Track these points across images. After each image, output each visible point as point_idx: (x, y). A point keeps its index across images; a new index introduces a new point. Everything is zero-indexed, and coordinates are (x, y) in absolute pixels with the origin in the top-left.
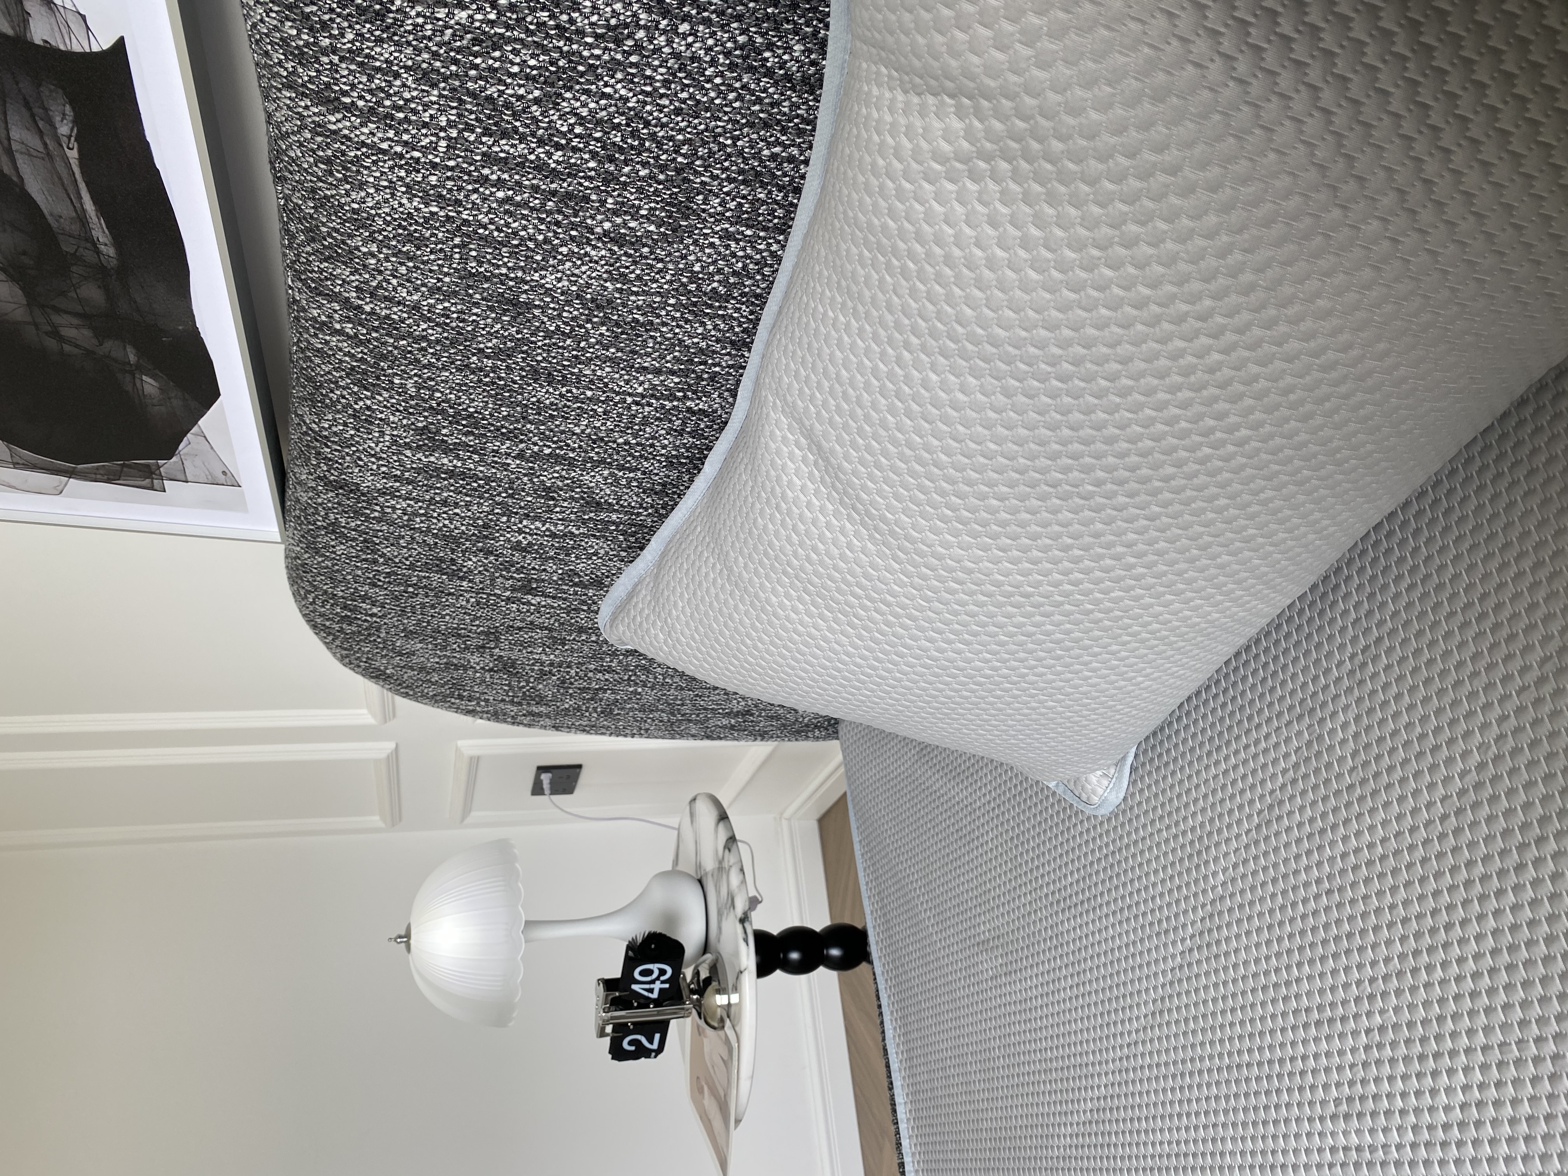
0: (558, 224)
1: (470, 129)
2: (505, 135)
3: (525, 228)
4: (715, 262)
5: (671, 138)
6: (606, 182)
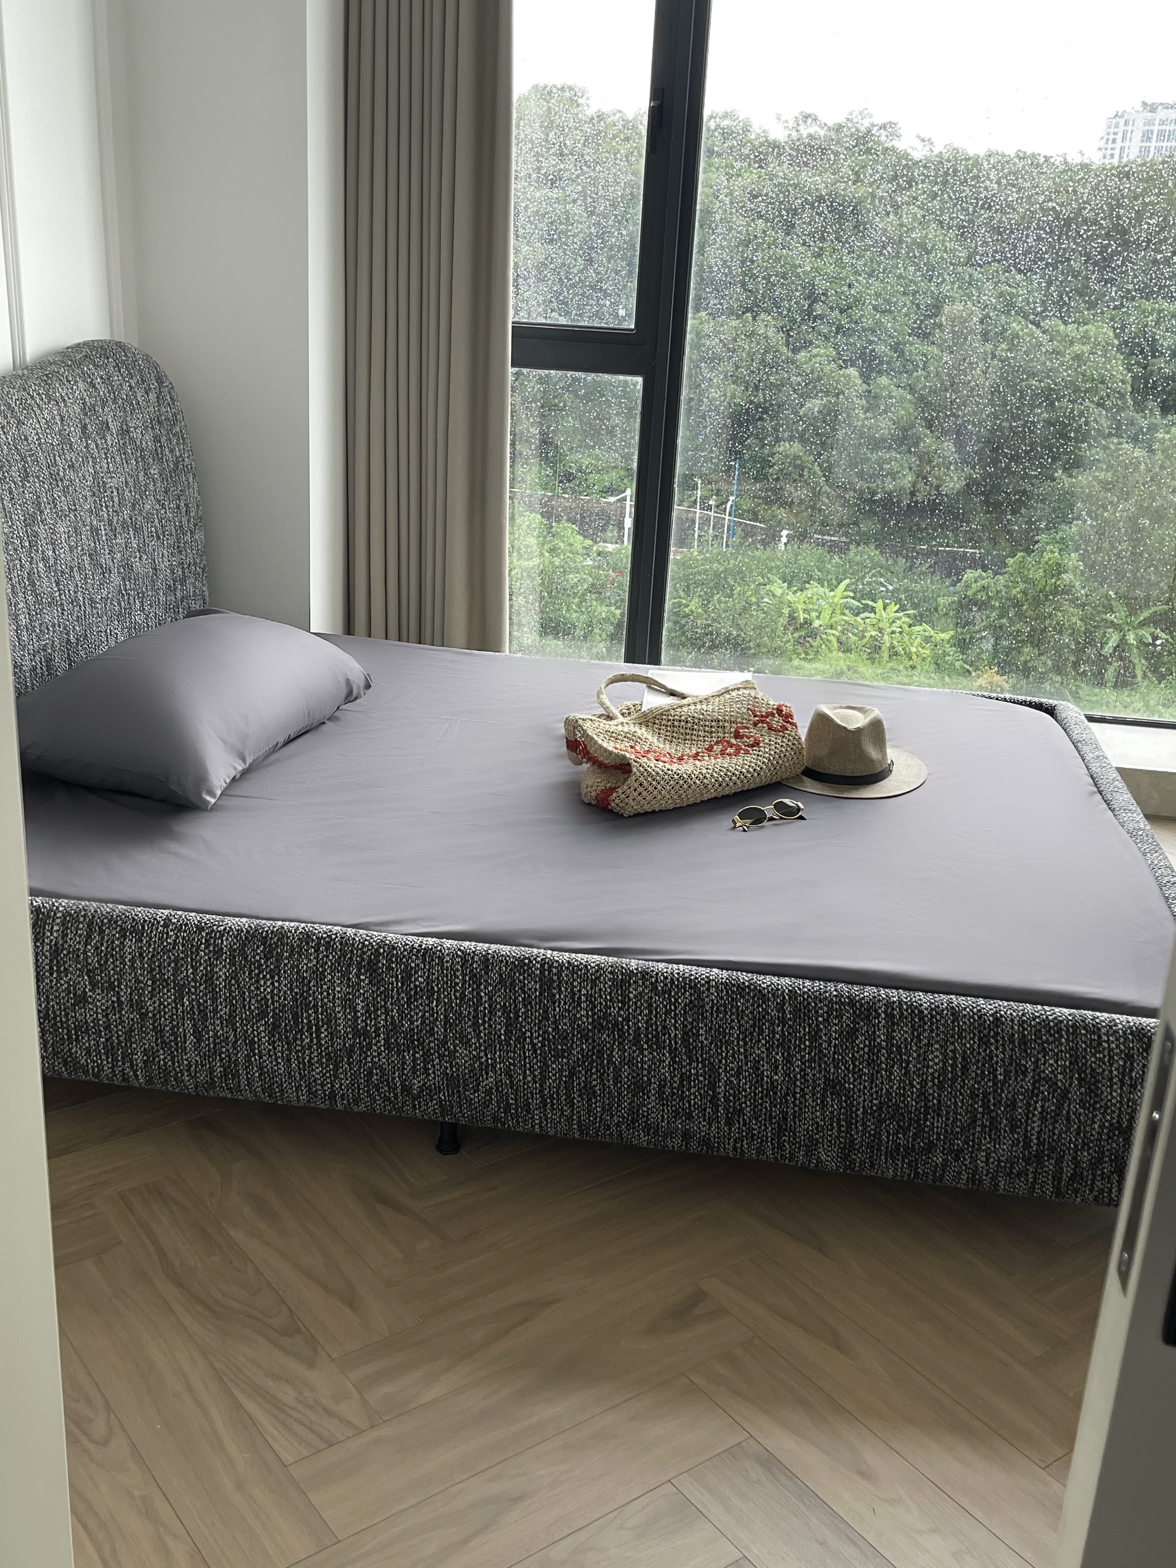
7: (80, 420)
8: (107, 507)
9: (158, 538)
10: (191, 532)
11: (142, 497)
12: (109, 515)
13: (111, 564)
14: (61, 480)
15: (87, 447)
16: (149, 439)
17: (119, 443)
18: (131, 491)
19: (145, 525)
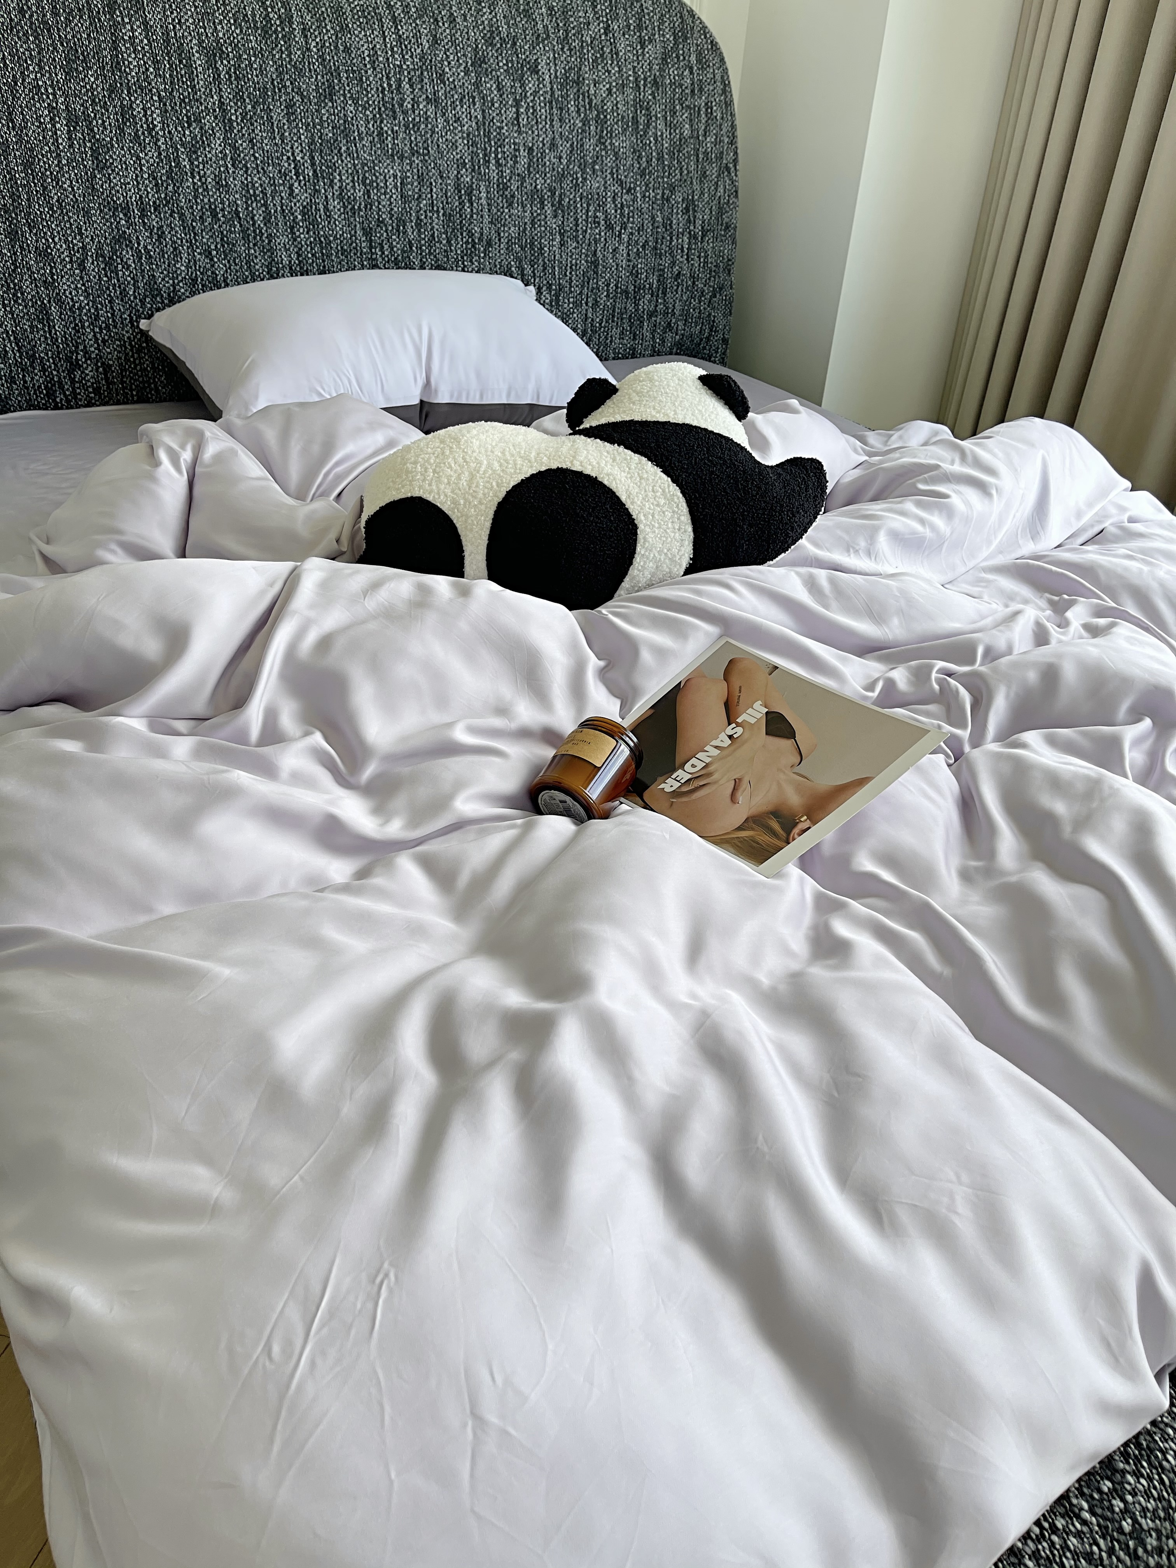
7: (476, 50)
8: (498, 164)
9: (610, 227)
10: (694, 237)
11: (584, 171)
12: (501, 176)
13: (494, 236)
14: (405, 113)
15: (477, 85)
16: (623, 102)
17: (553, 93)
18: (560, 158)
19: (581, 205)
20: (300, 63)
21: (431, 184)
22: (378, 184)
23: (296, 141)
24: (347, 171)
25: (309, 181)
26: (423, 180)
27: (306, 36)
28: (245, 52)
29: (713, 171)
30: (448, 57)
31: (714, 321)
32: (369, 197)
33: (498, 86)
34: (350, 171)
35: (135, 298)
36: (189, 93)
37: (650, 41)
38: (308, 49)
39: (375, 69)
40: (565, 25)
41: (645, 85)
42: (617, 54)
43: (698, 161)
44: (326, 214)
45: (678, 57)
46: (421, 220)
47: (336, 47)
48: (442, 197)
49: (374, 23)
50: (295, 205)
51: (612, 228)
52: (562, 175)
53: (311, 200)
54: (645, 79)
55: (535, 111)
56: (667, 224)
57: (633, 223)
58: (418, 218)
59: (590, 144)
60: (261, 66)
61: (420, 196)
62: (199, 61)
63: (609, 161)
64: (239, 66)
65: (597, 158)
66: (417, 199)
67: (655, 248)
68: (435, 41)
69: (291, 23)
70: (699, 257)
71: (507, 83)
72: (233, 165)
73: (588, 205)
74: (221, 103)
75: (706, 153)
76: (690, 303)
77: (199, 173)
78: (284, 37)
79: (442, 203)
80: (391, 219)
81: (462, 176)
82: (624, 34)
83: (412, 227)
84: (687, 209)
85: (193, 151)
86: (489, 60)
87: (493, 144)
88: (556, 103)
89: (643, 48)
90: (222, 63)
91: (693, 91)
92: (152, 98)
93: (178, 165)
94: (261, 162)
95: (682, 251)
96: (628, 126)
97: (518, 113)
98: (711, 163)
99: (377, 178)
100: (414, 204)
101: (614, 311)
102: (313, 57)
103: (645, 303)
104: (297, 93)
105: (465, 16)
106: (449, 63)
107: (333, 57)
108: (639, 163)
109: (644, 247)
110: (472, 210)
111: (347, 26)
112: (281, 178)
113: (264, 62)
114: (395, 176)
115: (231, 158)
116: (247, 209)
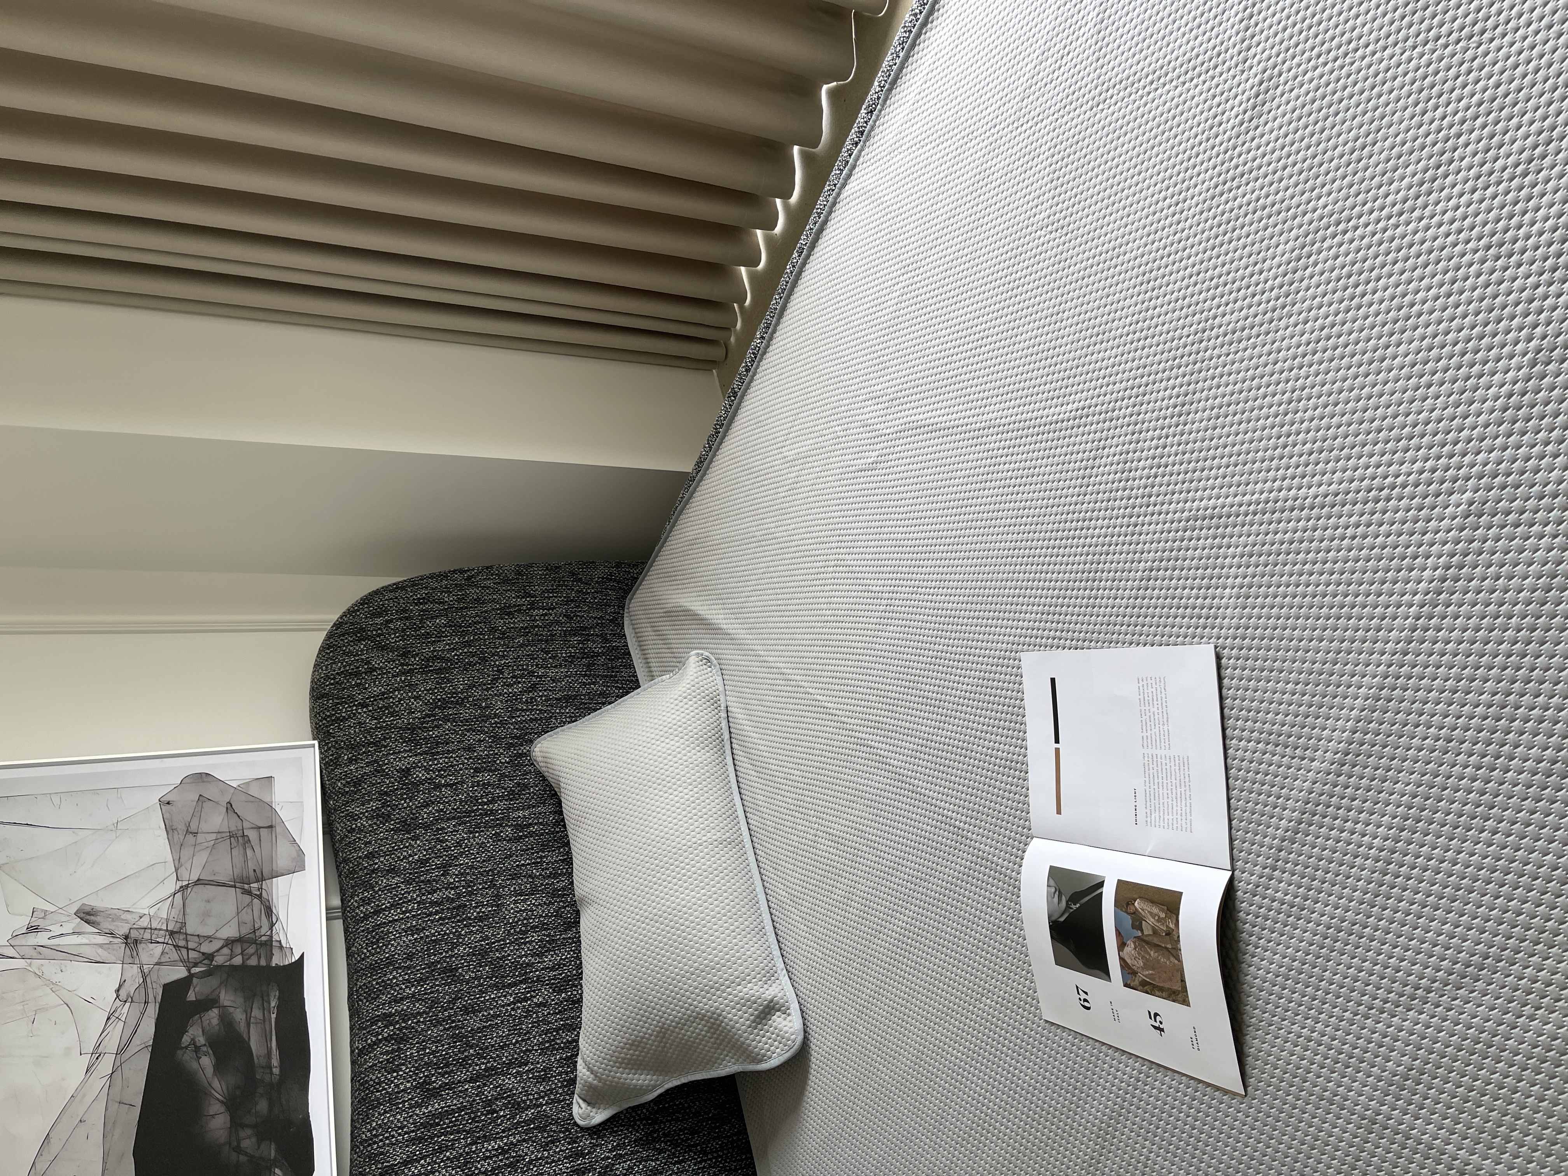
0: (458, 921)
1: (424, 895)
2: (435, 891)
3: (448, 929)
4: (516, 917)
5: (485, 871)
6: (470, 896)
7: (396, 830)
8: (494, 801)
9: (534, 687)
10: (532, 605)
11: (489, 717)
12: (502, 798)
14: (459, 896)
15: (426, 827)
16: (425, 685)
17: (426, 753)
18: (480, 741)
19: (519, 717)
20: (426, 1003)
21: (517, 866)
22: (525, 919)
23: (497, 1002)
24: (517, 950)
25: (530, 987)
26: (516, 874)
27: (402, 999)
28: (422, 1059)
29: (473, 592)
30: (405, 857)
31: (603, 578)
32: (537, 927)
33: (425, 807)
34: (517, 947)
35: (657, 1159)
36: (466, 1114)
37: (368, 663)
38: (413, 995)
39: (424, 929)
40: (364, 746)
41: (408, 665)
42: (383, 694)
43: (466, 608)
44: (557, 969)
45: (379, 635)
46: (551, 873)
47: (408, 968)
48: (528, 854)
49: (382, 932)
50: (553, 1000)
51: (535, 685)
52: (495, 737)
53: (547, 985)
54: (402, 665)
55: (442, 770)
56: (525, 631)
57: (527, 665)
58: (549, 877)
59: (465, 713)
60: (433, 1042)
61: (530, 876)
62: (436, 1106)
63: (477, 693)
64: (435, 1064)
65: (476, 705)
66: (533, 878)
67: (546, 641)
68: (392, 871)
69: (391, 1015)
70: (549, 598)
71: (421, 798)
72: (526, 1065)
73: (517, 710)
74: (472, 1080)
75: (459, 600)
76: (590, 602)
77: (537, 1099)
78: (405, 1021)
79: (533, 854)
80: (553, 904)
81: (507, 836)
82: (366, 689)
83: (558, 882)
84: (509, 614)
85: (518, 1107)
86: (403, 817)
87: (475, 808)
88: (434, 749)
89: (375, 670)
90: (434, 1082)
91: (407, 618)
92: (474, 1152)
93: (532, 1121)
94: (519, 1036)
95: (546, 615)
96: (445, 678)
97: (446, 785)
98: (466, 595)
99: (519, 920)
100: (537, 882)
101: (607, 676)
102: (420, 991)
103: (596, 646)
104: (454, 1004)
105: (366, 843)
106: (410, 856)
107: (418, 970)
108: (475, 664)
109: (547, 653)
110: (536, 824)
111: (387, 958)
112: (531, 1016)
113: (429, 1039)
114: (516, 902)
115: (520, 1066)
116: (563, 1049)
